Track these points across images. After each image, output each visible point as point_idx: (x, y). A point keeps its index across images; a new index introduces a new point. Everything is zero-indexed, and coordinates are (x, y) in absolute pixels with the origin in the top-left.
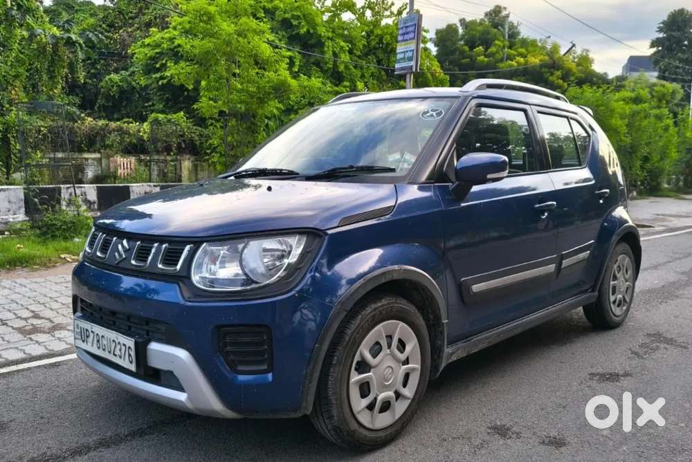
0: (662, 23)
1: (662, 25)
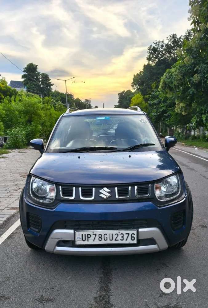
0: (25, 68)
1: (25, 69)
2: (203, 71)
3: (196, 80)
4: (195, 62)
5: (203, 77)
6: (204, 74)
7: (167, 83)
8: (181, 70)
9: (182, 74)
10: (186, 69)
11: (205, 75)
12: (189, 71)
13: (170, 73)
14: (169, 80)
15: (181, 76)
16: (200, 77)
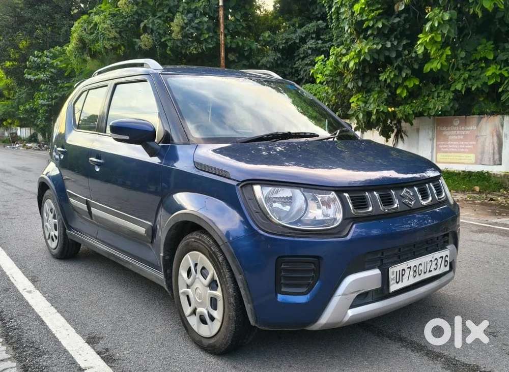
2: (156, 30)
3: (145, 45)
4: (140, 12)
5: (158, 41)
6: (158, 37)
7: (87, 41)
8: (114, 21)
9: (118, 30)
10: (124, 21)
11: (161, 38)
12: (130, 26)
13: (92, 25)
14: (91, 37)
15: (116, 32)
16: (153, 40)
